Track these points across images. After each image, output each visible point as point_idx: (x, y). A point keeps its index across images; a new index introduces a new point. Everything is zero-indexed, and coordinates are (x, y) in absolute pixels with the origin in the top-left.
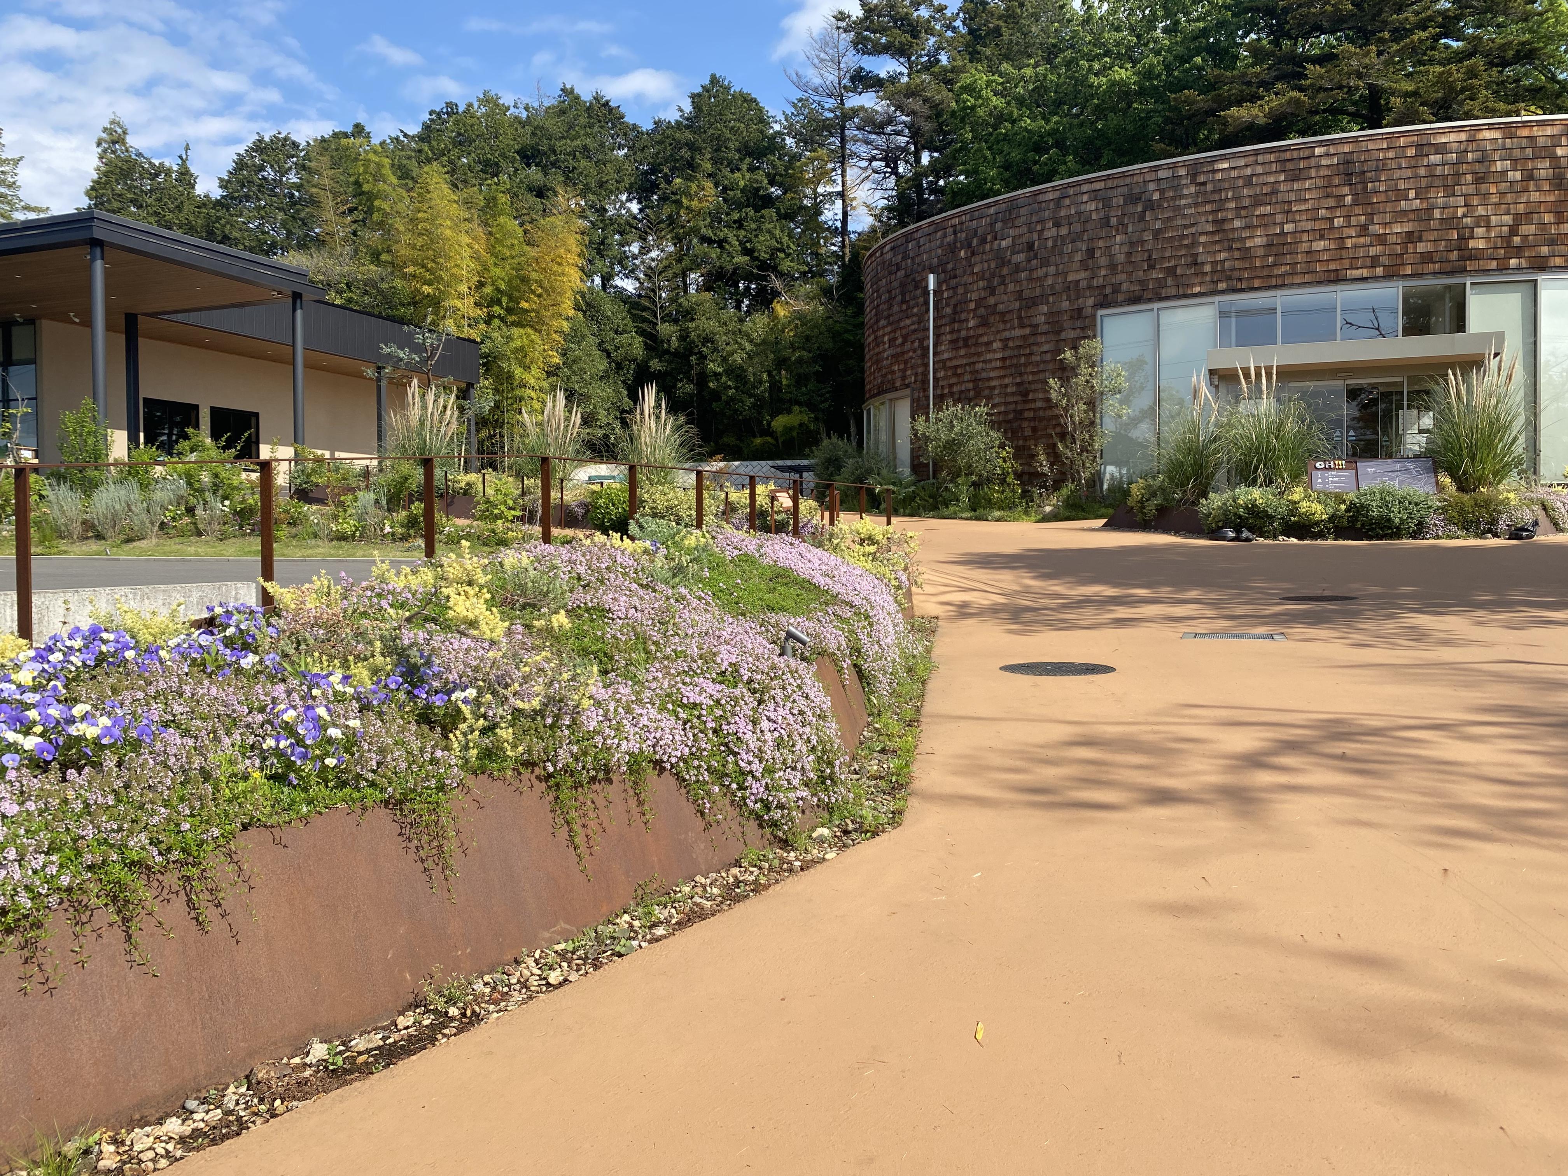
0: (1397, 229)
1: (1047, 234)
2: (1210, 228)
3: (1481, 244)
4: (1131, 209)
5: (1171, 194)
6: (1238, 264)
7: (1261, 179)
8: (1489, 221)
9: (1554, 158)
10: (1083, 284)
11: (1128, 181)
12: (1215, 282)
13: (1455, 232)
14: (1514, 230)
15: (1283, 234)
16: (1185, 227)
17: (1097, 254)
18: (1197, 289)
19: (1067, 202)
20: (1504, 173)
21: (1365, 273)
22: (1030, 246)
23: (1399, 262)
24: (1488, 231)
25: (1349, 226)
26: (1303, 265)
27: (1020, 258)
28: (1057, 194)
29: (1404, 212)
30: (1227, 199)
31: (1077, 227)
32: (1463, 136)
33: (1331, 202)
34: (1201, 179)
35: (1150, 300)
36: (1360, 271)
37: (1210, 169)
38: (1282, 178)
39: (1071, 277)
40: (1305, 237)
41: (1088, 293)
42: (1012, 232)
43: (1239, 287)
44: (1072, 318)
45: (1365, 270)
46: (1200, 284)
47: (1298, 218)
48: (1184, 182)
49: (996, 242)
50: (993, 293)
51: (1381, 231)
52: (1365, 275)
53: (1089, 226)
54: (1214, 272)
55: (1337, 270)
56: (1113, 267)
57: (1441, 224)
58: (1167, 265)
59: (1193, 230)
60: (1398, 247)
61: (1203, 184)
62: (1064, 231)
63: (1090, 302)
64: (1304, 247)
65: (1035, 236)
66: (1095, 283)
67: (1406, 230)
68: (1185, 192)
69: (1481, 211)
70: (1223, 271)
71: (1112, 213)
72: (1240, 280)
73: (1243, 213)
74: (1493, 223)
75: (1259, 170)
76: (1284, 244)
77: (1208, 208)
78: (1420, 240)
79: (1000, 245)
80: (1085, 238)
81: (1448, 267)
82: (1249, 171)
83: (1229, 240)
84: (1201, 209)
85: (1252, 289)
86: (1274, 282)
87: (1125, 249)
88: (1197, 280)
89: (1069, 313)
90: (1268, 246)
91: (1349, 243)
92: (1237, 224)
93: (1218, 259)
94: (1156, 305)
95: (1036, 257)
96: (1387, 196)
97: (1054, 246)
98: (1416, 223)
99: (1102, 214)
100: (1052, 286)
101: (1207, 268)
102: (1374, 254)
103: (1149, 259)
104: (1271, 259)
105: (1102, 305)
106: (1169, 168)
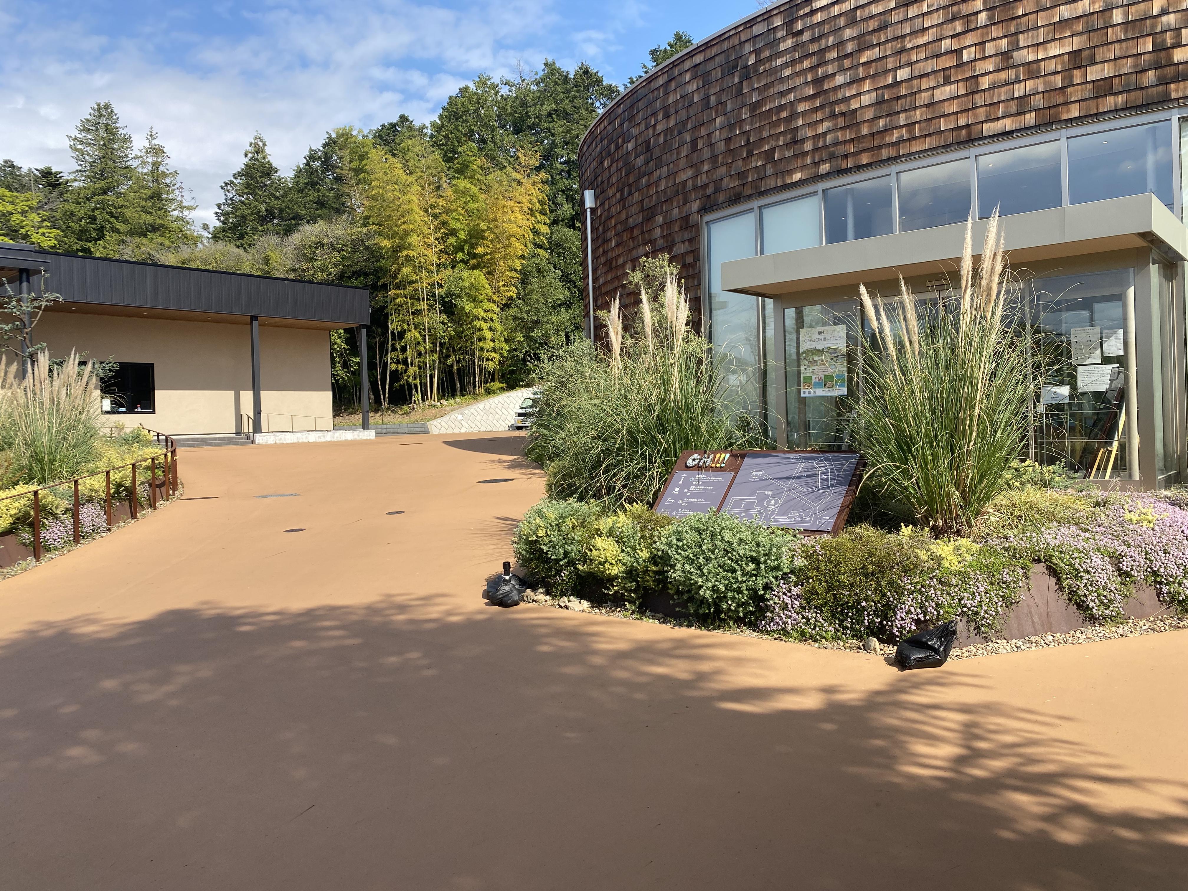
0: (1054, 50)
1: (660, 128)
2: (809, 91)
4: (728, 81)
5: (766, 54)
6: (841, 136)
7: (867, 12)
10: (689, 184)
11: (725, 45)
12: (817, 164)
13: (1149, 40)
15: (896, 84)
16: (783, 94)
17: (700, 144)
18: (797, 176)
19: (673, 85)
21: (1009, 124)
22: (647, 145)
23: (1059, 100)
25: (984, 58)
26: (924, 125)
27: (641, 161)
28: (666, 77)
29: (1065, 23)
30: (828, 49)
31: (683, 115)
33: (959, 26)
34: (799, 26)
35: (749, 197)
36: (1002, 122)
37: (807, 10)
39: (682, 177)
40: (924, 84)
41: (693, 196)
42: (635, 131)
43: (844, 166)
44: (681, 229)
45: (1009, 121)
46: (802, 168)
47: (914, 57)
48: (779, 35)
49: (625, 145)
50: (624, 207)
51: (1032, 58)
52: (1008, 128)
53: (692, 112)
54: (815, 150)
55: (968, 126)
56: (714, 158)
57: (1125, 31)
58: (766, 148)
59: (791, 97)
60: (1058, 78)
61: (801, 32)
62: (672, 122)
63: (696, 206)
64: (923, 98)
65: (651, 132)
66: (699, 182)
67: (1069, 49)
68: (782, 47)
70: (826, 147)
71: (712, 91)
72: (846, 156)
73: (847, 63)
76: (898, 98)
77: (807, 64)
78: (1092, 62)
79: (627, 147)
80: (689, 127)
81: (1137, 97)
83: (831, 103)
84: (799, 67)
85: (860, 168)
86: (886, 153)
87: (725, 134)
88: (798, 164)
89: (678, 223)
90: (879, 103)
91: (984, 83)
92: (840, 79)
93: (819, 131)
94: (756, 203)
95: (652, 159)
97: (665, 141)
98: (1084, 37)
99: (702, 94)
100: (665, 191)
101: (808, 146)
102: (1022, 94)
103: (748, 143)
104: (881, 123)
105: (705, 210)
106: (764, 20)
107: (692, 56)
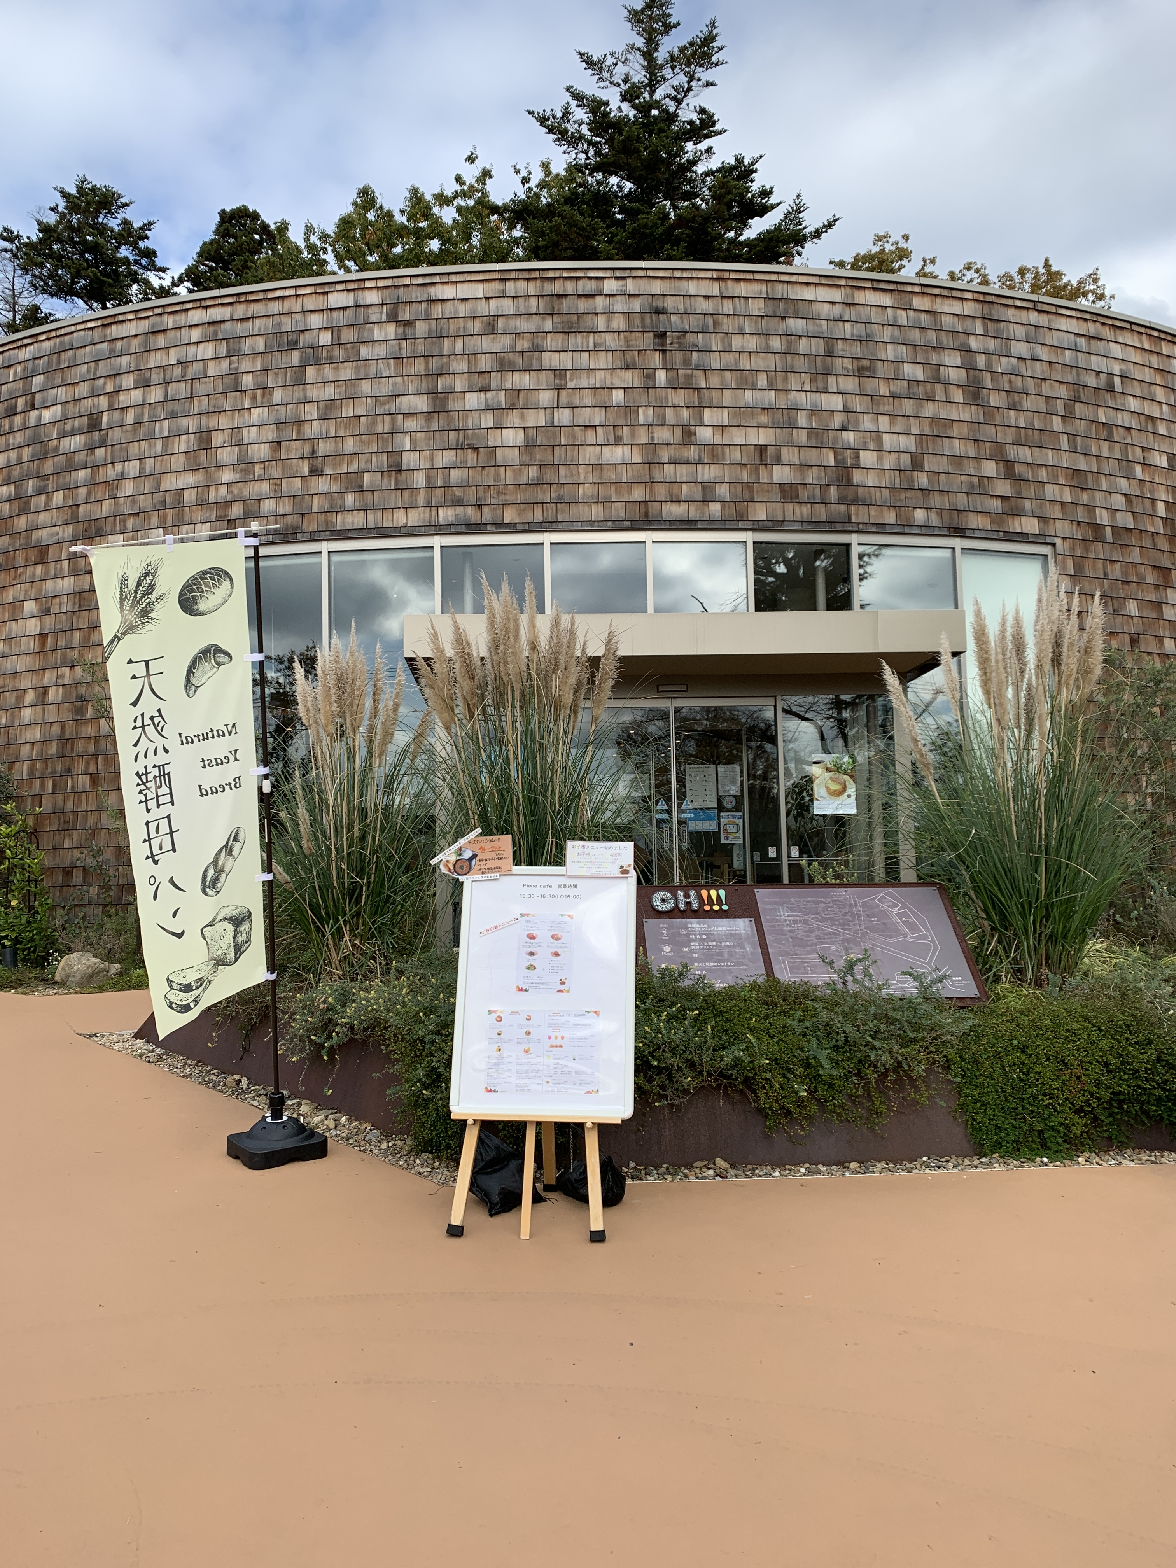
0: (740, 438)
1: (126, 400)
2: (422, 405)
3: (871, 480)
4: (279, 360)
5: (352, 337)
6: (475, 477)
7: (512, 325)
8: (879, 441)
9: (966, 350)
10: (190, 497)
11: (276, 307)
12: (434, 508)
13: (831, 453)
14: (917, 465)
15: (553, 428)
16: (377, 399)
17: (217, 439)
18: (401, 521)
19: (161, 341)
20: (897, 362)
21: (692, 511)
22: (94, 422)
23: (746, 496)
24: (880, 459)
25: (663, 425)
26: (589, 488)
27: (74, 442)
28: (144, 326)
29: (751, 410)
30: (452, 356)
31: (180, 390)
32: (836, 295)
33: (633, 379)
34: (406, 314)
35: (313, 536)
36: (683, 507)
37: (423, 297)
38: (548, 325)
39: (170, 483)
40: (590, 437)
41: (197, 516)
42: (61, 393)
43: (477, 520)
45: (692, 508)
46: (407, 511)
47: (577, 400)
48: (375, 316)
49: (34, 414)
50: (24, 510)
51: (716, 440)
52: (693, 516)
53: (202, 388)
54: (431, 487)
55: (644, 502)
56: (245, 465)
57: (809, 437)
58: (346, 468)
59: (392, 406)
60: (744, 470)
61: (409, 323)
62: (155, 395)
64: (589, 455)
65: (103, 402)
66: (212, 496)
67: (754, 441)
68: (378, 335)
69: (867, 423)
70: (447, 487)
71: (245, 367)
72: (479, 508)
73: (482, 382)
74: (887, 446)
75: (508, 306)
76: (555, 446)
77: (419, 367)
78: (778, 461)
79: (40, 418)
80: (195, 409)
81: (823, 514)
82: (492, 308)
83: (457, 429)
84: (407, 369)
85: (500, 526)
86: (539, 516)
87: (270, 434)
88: (402, 500)
90: (527, 446)
92: (473, 400)
93: (438, 463)
94: (325, 546)
95: (103, 444)
96: (723, 380)
97: (138, 423)
98: (770, 432)
99: (225, 365)
100: (133, 498)
101: (419, 480)
102: (706, 478)
103: (313, 455)
104: (533, 472)
106: (348, 290)
107: (206, 307)
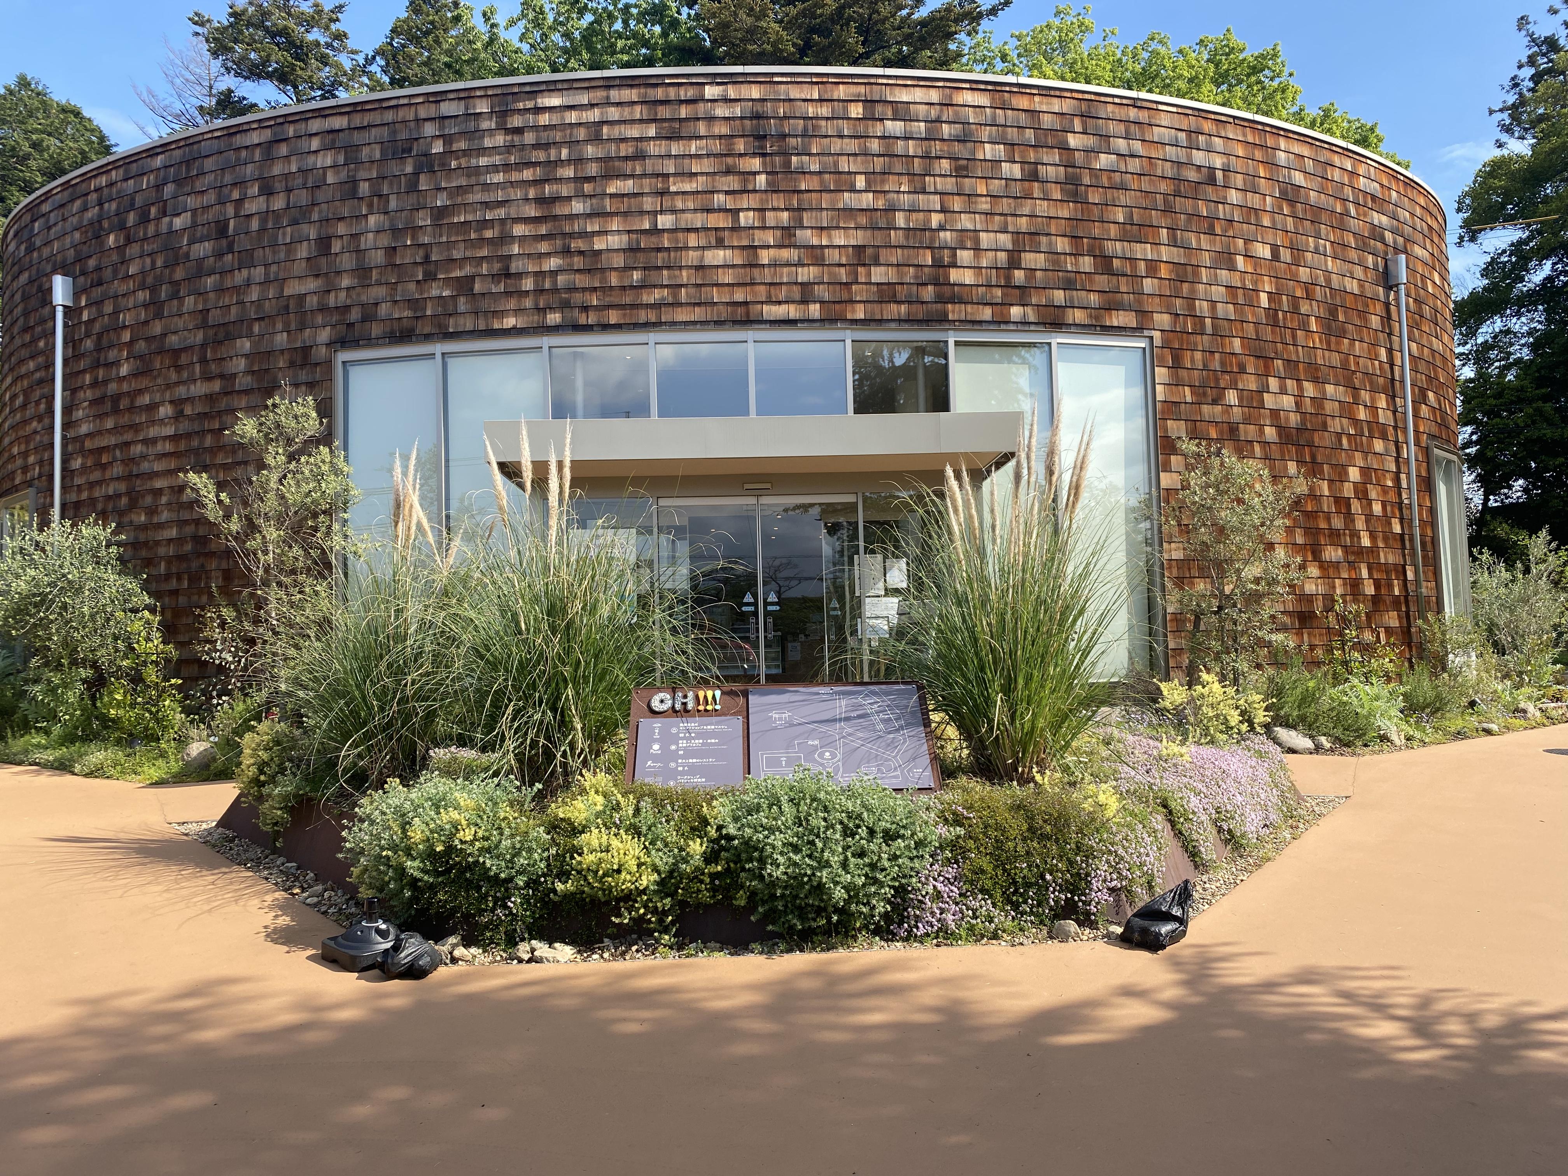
0: (839, 239)
1: (251, 207)
2: (532, 211)
3: (968, 277)
4: (394, 168)
5: (462, 145)
6: (581, 281)
7: (617, 131)
8: (977, 241)
9: (1064, 148)
10: (312, 302)
11: (389, 116)
12: (542, 311)
13: (928, 253)
14: (1014, 263)
15: (655, 231)
16: (487, 205)
17: (336, 246)
18: (510, 322)
19: (283, 150)
20: (996, 163)
21: (792, 311)
22: (221, 228)
23: (845, 297)
24: (977, 257)
25: (764, 228)
26: (692, 290)
27: (203, 249)
28: (267, 135)
29: (850, 212)
30: (559, 163)
31: (302, 197)
32: (934, 96)
33: (733, 182)
34: (516, 121)
35: (427, 338)
36: (784, 308)
37: (530, 104)
38: (652, 131)
39: (293, 288)
40: (693, 240)
41: (319, 319)
42: (191, 202)
43: (582, 320)
44: (292, 364)
45: (792, 307)
46: (517, 312)
47: (679, 205)
48: (485, 125)
49: (166, 220)
50: (159, 315)
51: (815, 242)
52: (792, 316)
53: (321, 196)
54: (539, 291)
55: (746, 303)
56: (362, 272)
57: (907, 238)
58: (458, 273)
59: (501, 213)
60: (843, 270)
61: (519, 131)
62: (278, 203)
63: (324, 335)
64: (692, 257)
65: (230, 210)
66: (332, 300)
67: (853, 242)
68: (488, 143)
69: (965, 222)
70: (555, 290)
71: (362, 174)
72: (585, 309)
73: (587, 188)
74: (984, 245)
75: (613, 113)
76: (659, 250)
77: (527, 174)
78: (877, 262)
79: (171, 223)
80: (315, 216)
81: (919, 312)
82: (594, 115)
83: (564, 235)
84: (515, 176)
85: (606, 327)
86: (643, 316)
87: (385, 240)
88: (512, 304)
89: (287, 356)
90: (632, 250)
91: (765, 257)
92: (578, 207)
93: (545, 267)
94: (439, 348)
95: (230, 250)
96: (822, 182)
97: (263, 230)
98: (869, 233)
99: (343, 175)
100: (259, 303)
101: (528, 284)
102: (805, 279)
103: (427, 260)
104: (636, 276)
105: (344, 342)
106: (460, 99)
107: (325, 116)
